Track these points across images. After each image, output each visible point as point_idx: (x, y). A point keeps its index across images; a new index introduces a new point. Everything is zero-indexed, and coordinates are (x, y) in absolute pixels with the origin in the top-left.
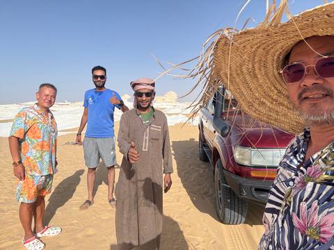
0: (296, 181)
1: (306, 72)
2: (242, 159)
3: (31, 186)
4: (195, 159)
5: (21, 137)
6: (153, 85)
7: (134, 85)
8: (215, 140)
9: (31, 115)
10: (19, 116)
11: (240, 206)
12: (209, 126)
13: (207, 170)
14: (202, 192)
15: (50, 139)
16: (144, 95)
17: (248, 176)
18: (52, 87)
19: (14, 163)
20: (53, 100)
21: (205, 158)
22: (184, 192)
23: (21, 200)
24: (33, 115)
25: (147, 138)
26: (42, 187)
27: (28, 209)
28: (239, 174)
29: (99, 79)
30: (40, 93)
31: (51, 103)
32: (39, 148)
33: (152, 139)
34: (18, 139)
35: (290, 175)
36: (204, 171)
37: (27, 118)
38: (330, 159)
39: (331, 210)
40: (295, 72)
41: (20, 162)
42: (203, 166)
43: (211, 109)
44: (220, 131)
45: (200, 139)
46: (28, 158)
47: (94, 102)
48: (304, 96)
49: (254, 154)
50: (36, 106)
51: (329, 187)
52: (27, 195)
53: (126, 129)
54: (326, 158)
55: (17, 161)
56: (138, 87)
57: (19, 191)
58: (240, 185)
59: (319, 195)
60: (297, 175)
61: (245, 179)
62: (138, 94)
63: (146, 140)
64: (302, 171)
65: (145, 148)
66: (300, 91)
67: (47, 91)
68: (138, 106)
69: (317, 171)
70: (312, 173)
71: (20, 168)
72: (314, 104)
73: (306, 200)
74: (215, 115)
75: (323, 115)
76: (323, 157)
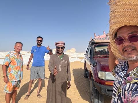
0: (122, 83)
1: (124, 40)
2: (102, 77)
3: (10, 86)
4: (82, 77)
5: (8, 65)
6: (64, 44)
7: (56, 44)
8: (90, 68)
9: (12, 56)
10: (7, 56)
11: (101, 97)
12: (88, 62)
13: (87, 81)
14: (85, 91)
15: (20, 65)
16: (60, 48)
17: (104, 84)
18: (21, 43)
19: (4, 76)
20: (21, 49)
21: (86, 77)
22: (77, 91)
23: (6, 92)
24: (13, 55)
25: (61, 66)
26: (15, 86)
27: (9, 95)
28: (100, 83)
29: (40, 42)
30: (15, 46)
31: (20, 50)
32: (15, 69)
33: (63, 66)
34: (6, 66)
35: (120, 80)
36: (86, 82)
37: (10, 57)
38: (136, 74)
39: (137, 95)
40: (120, 40)
41: (7, 76)
42: (85, 80)
43: (89, 55)
44: (92, 65)
45: (84, 68)
46: (11, 74)
47: (37, 51)
48: (125, 50)
49: (107, 75)
50: (14, 52)
51: (136, 85)
52: (9, 90)
53: (52, 62)
54: (135, 73)
55: (5, 75)
56: (58, 45)
57: (5, 88)
58: (101, 88)
59: (132, 88)
60: (123, 80)
61: (103, 86)
62: (58, 48)
63: (60, 66)
64: (125, 79)
65: (60, 70)
66: (123, 48)
67: (19, 45)
68: (58, 52)
69: (131, 78)
70: (129, 79)
71: (6, 78)
72: (129, 53)
73: (127, 91)
74: (90, 58)
75: (133, 58)
76: (134, 73)
